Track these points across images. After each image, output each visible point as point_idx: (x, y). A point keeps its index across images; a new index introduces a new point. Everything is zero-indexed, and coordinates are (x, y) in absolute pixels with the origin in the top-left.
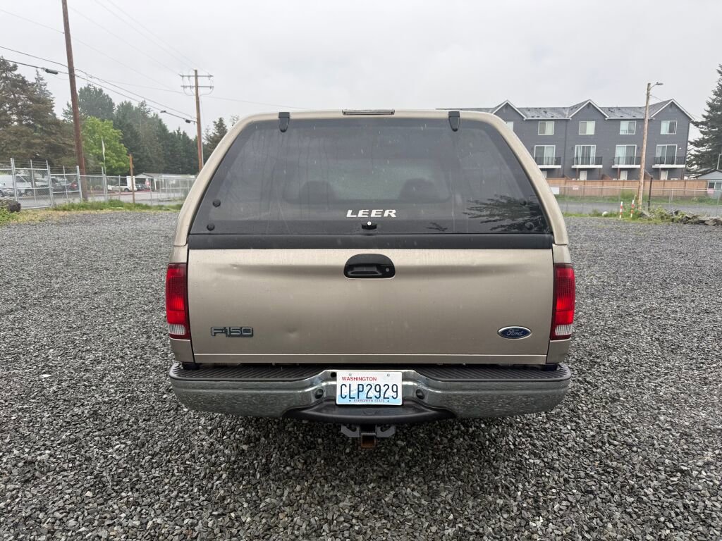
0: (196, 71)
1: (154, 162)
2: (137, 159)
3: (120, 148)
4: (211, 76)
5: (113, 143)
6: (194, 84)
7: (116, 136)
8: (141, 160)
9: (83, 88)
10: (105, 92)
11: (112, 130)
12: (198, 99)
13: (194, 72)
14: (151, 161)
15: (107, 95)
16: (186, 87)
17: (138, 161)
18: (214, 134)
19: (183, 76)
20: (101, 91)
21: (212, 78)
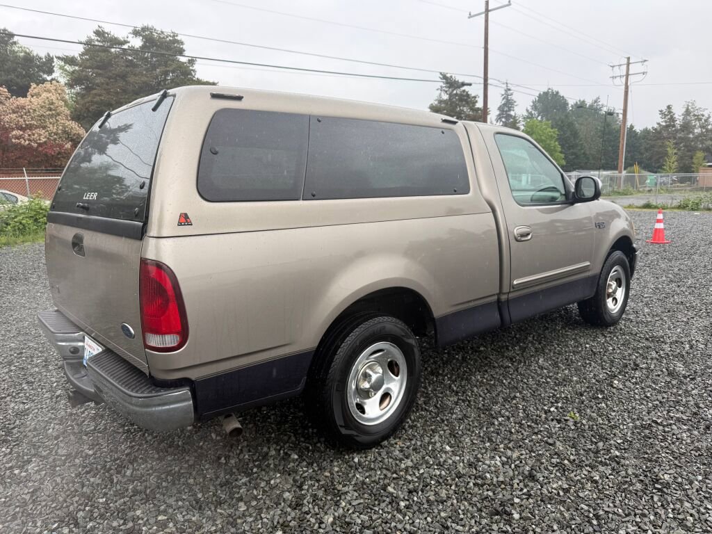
0: (629, 59)
1: (591, 158)
2: (574, 156)
3: (555, 147)
4: (645, 61)
5: (548, 142)
6: (625, 73)
7: (551, 136)
8: (577, 157)
9: (542, 93)
10: (561, 94)
11: (549, 129)
12: (627, 87)
13: (626, 60)
14: (588, 159)
15: (563, 97)
16: (616, 77)
17: (574, 158)
18: (659, 124)
19: (613, 67)
20: (557, 93)
21: (645, 63)
